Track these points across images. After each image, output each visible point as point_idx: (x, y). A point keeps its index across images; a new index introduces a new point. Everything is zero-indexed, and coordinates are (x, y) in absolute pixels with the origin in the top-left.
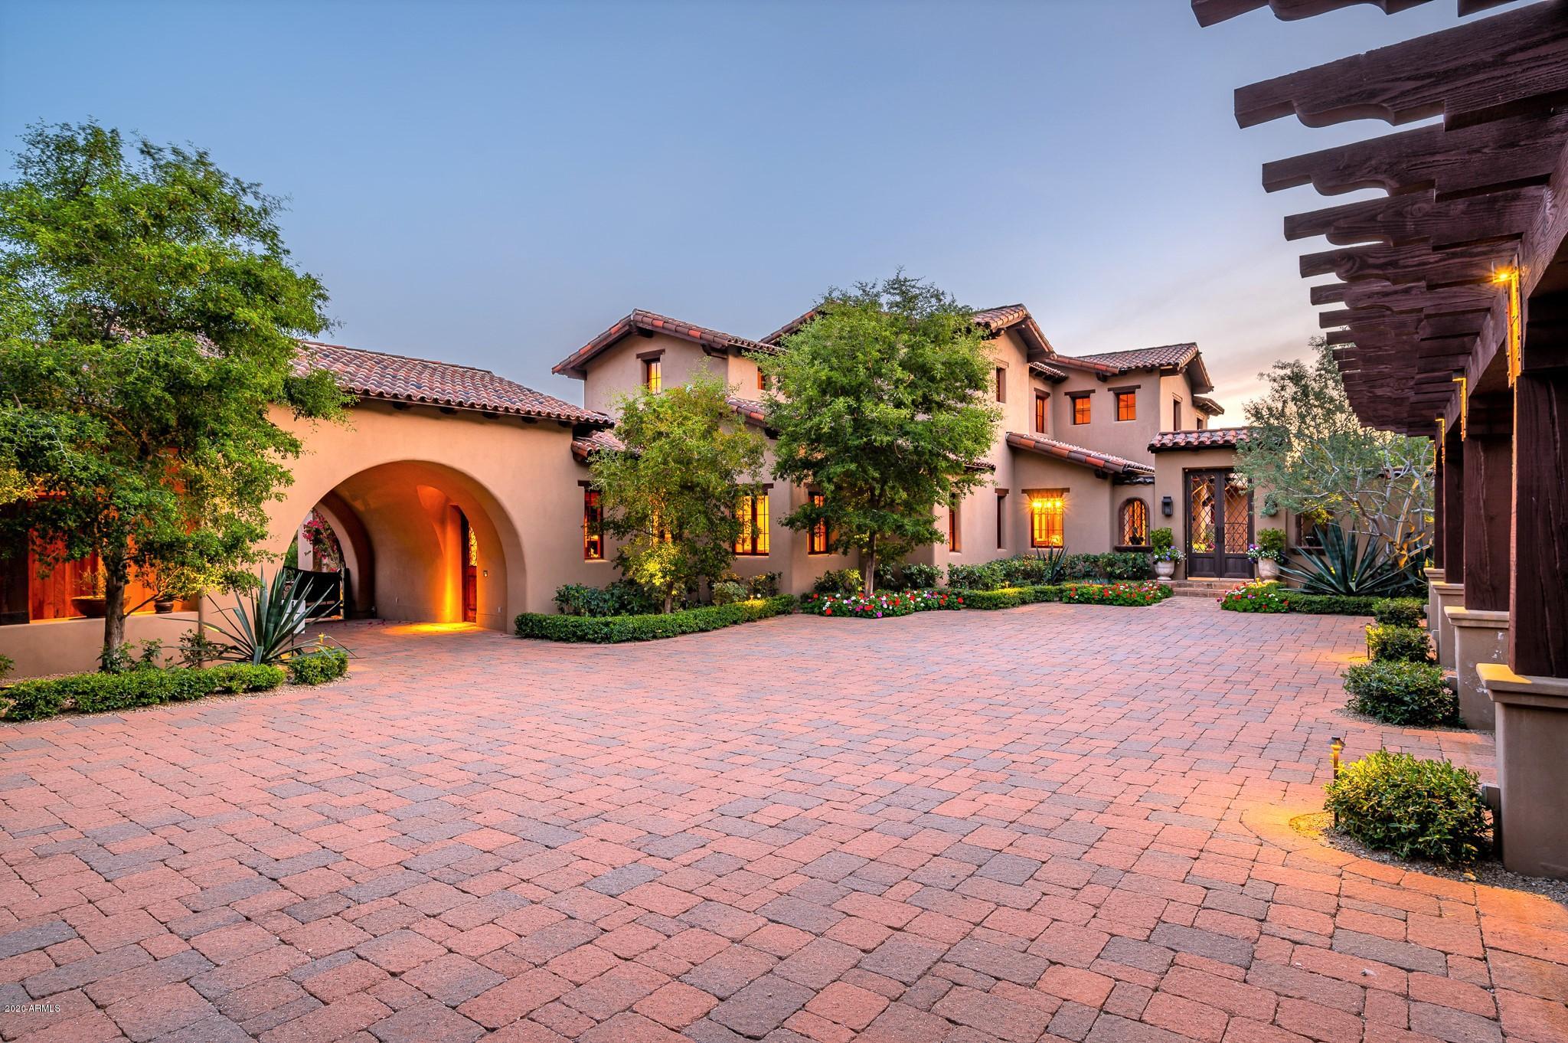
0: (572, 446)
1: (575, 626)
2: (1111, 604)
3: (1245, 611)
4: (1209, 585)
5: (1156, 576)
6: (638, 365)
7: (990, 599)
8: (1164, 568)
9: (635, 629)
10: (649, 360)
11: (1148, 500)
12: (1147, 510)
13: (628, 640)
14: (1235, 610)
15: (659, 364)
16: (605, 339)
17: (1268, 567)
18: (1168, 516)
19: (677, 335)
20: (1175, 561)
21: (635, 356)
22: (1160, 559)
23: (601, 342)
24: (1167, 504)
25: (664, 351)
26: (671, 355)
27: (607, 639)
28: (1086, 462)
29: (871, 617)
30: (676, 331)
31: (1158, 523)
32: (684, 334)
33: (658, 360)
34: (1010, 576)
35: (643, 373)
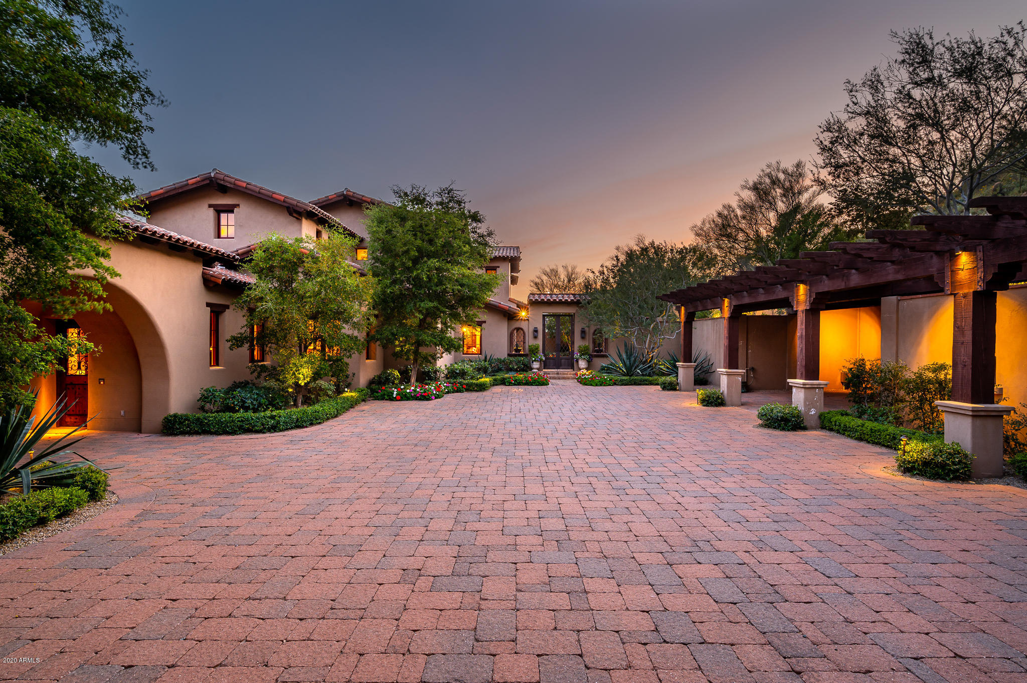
0: (203, 274)
1: (242, 421)
2: (532, 385)
3: (597, 385)
4: (558, 374)
5: (531, 369)
6: (211, 213)
7: (477, 385)
8: (536, 365)
9: (298, 419)
10: (219, 210)
11: (526, 330)
12: (524, 333)
13: (292, 428)
14: (591, 385)
15: (231, 216)
16: (181, 187)
17: (584, 363)
18: (535, 337)
19: (261, 196)
20: (541, 360)
21: (207, 206)
22: (535, 360)
23: (175, 189)
24: (536, 331)
25: (238, 205)
26: (245, 210)
27: (274, 429)
28: (499, 307)
29: (428, 399)
30: (259, 193)
31: (530, 342)
32: (268, 196)
33: (232, 212)
34: (484, 371)
35: (215, 220)
